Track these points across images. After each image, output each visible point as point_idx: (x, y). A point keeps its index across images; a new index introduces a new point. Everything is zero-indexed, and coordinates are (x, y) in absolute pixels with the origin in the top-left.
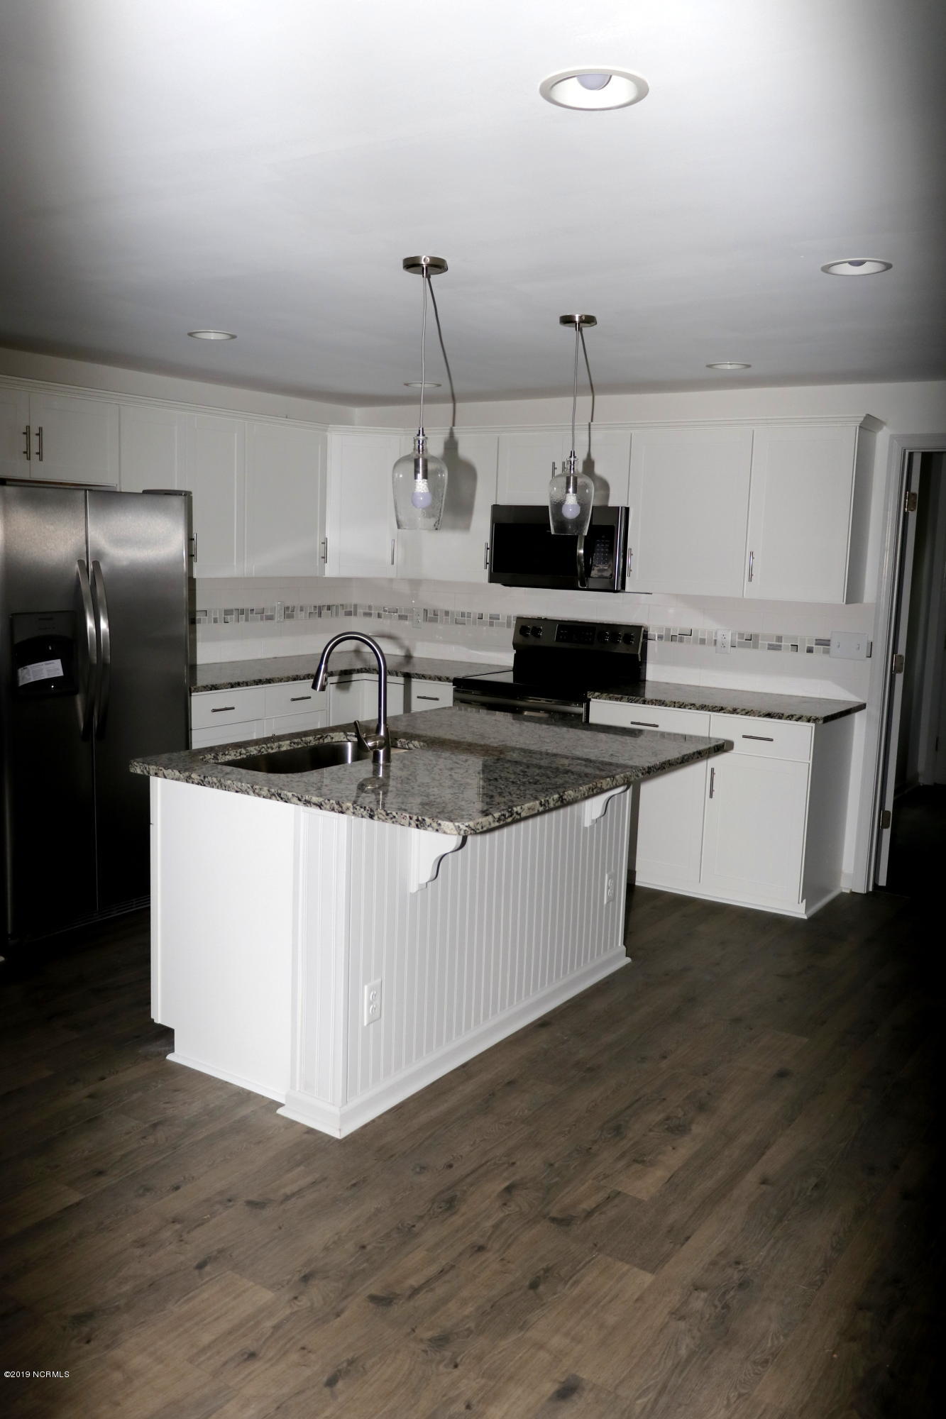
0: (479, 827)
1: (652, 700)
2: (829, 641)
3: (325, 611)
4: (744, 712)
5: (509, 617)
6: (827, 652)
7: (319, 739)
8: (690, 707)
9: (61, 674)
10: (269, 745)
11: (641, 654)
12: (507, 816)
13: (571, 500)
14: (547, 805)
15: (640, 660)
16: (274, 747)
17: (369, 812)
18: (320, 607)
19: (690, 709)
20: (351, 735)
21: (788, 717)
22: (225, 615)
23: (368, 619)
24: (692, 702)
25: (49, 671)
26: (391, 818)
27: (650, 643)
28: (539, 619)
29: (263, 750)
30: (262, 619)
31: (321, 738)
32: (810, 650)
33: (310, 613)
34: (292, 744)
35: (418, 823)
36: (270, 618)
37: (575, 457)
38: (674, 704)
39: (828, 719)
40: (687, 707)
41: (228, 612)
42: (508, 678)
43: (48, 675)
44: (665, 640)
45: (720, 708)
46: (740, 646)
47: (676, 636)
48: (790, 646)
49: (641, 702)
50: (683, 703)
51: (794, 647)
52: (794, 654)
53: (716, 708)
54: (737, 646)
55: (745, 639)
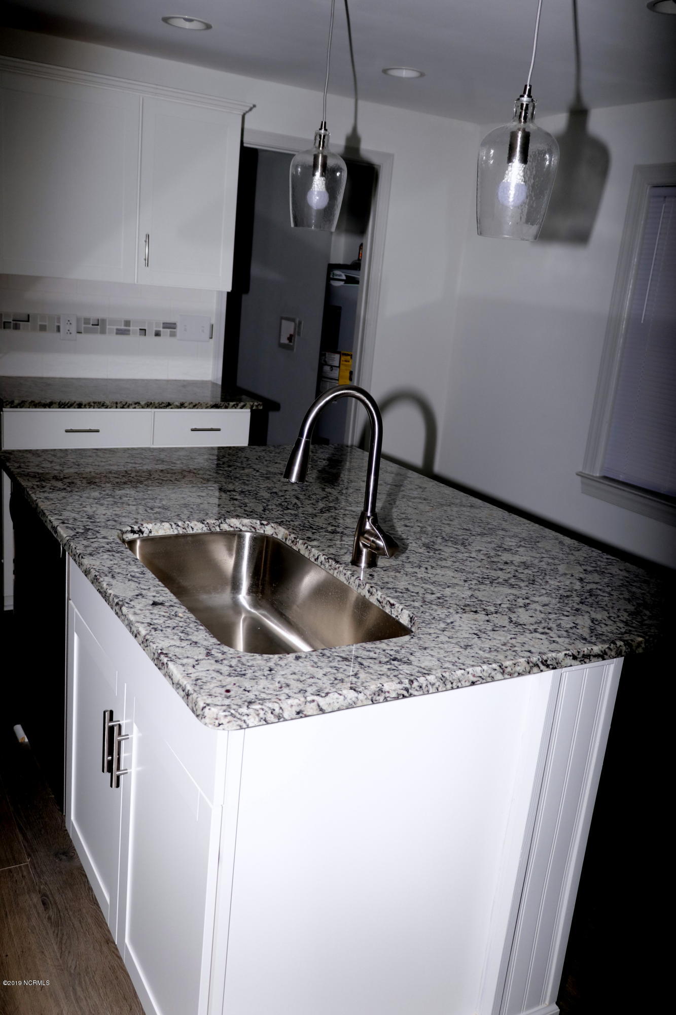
1: (89, 403)
2: (176, 324)
4: (191, 406)
6: (173, 335)
8: (134, 406)
19: (135, 408)
24: (136, 401)
32: (157, 334)
37: (326, 130)
38: (116, 405)
40: (131, 407)
45: (167, 404)
46: (87, 331)
47: (10, 322)
48: (139, 330)
49: (76, 407)
50: (126, 403)
51: (143, 331)
52: (143, 338)
53: (163, 405)
54: (83, 332)
55: (91, 324)
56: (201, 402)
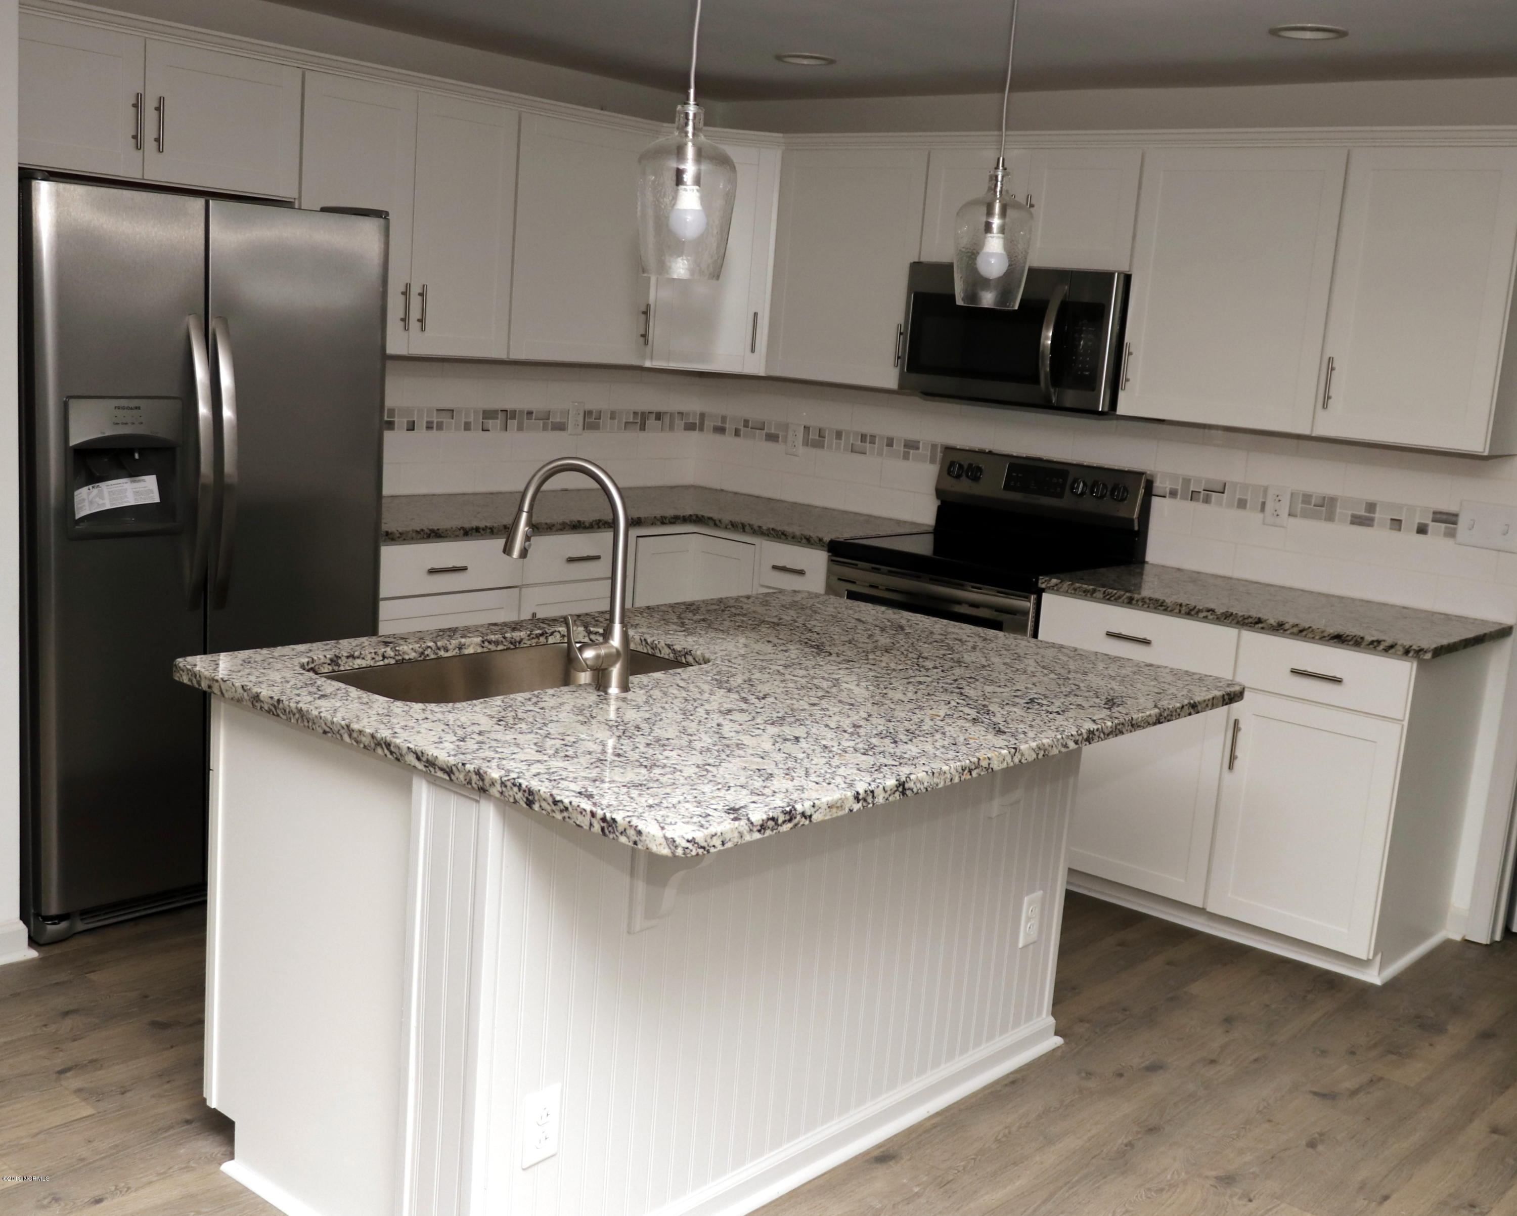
0: (717, 842)
1: (1143, 599)
2: (1456, 515)
3: (651, 422)
4: (1295, 630)
5: (934, 446)
6: (1451, 534)
7: (538, 636)
8: (1204, 616)
9: (157, 500)
10: (439, 644)
11: (1139, 518)
12: (780, 821)
13: (994, 245)
14: (870, 799)
15: (1136, 528)
16: (450, 647)
17: (526, 795)
18: (643, 414)
20: (596, 633)
21: (1372, 642)
22: (483, 418)
23: (718, 438)
24: (1211, 607)
25: (136, 493)
26: (561, 811)
27: (1156, 502)
28: (981, 452)
29: (428, 652)
30: (545, 428)
31: (542, 635)
32: (1422, 530)
33: (626, 423)
34: (486, 644)
35: (604, 825)
36: (560, 427)
38: (1180, 609)
39: (1440, 652)
41: (489, 414)
42: (923, 547)
43: (136, 499)
44: (1182, 498)
45: (1256, 620)
46: (1305, 515)
47: (1200, 492)
48: (1389, 522)
49: (1126, 601)
50: (1195, 607)
51: (1397, 524)
52: (1395, 534)
53: (1250, 620)
54: (1299, 514)
55: (1313, 503)
56: (1314, 627)
